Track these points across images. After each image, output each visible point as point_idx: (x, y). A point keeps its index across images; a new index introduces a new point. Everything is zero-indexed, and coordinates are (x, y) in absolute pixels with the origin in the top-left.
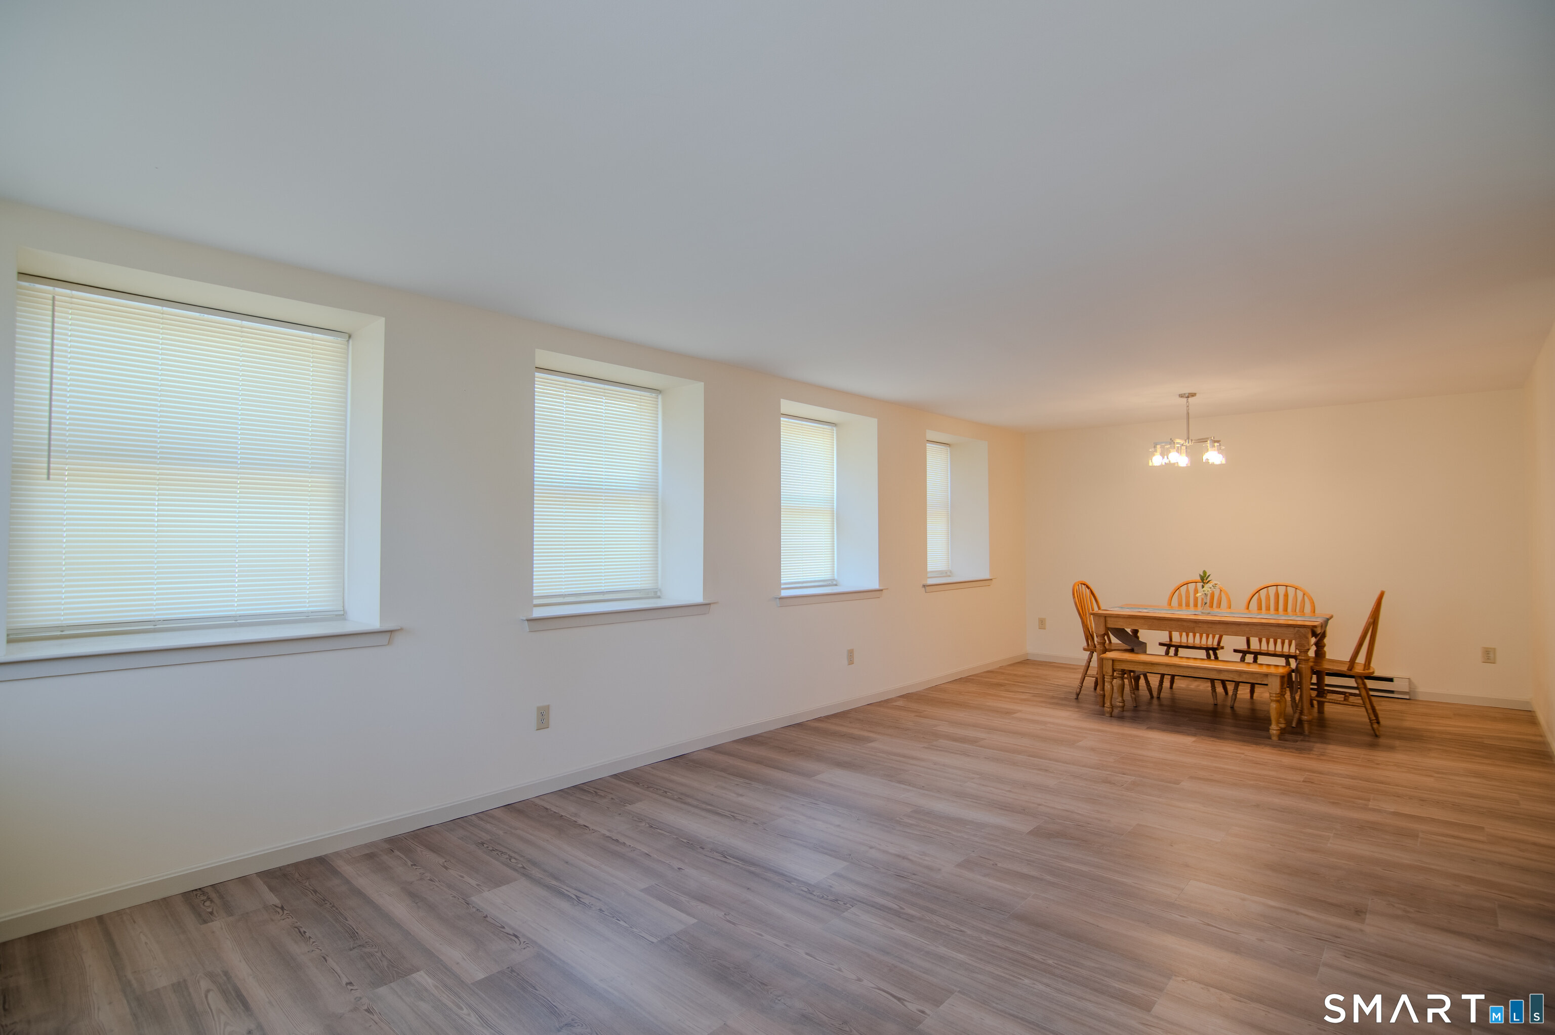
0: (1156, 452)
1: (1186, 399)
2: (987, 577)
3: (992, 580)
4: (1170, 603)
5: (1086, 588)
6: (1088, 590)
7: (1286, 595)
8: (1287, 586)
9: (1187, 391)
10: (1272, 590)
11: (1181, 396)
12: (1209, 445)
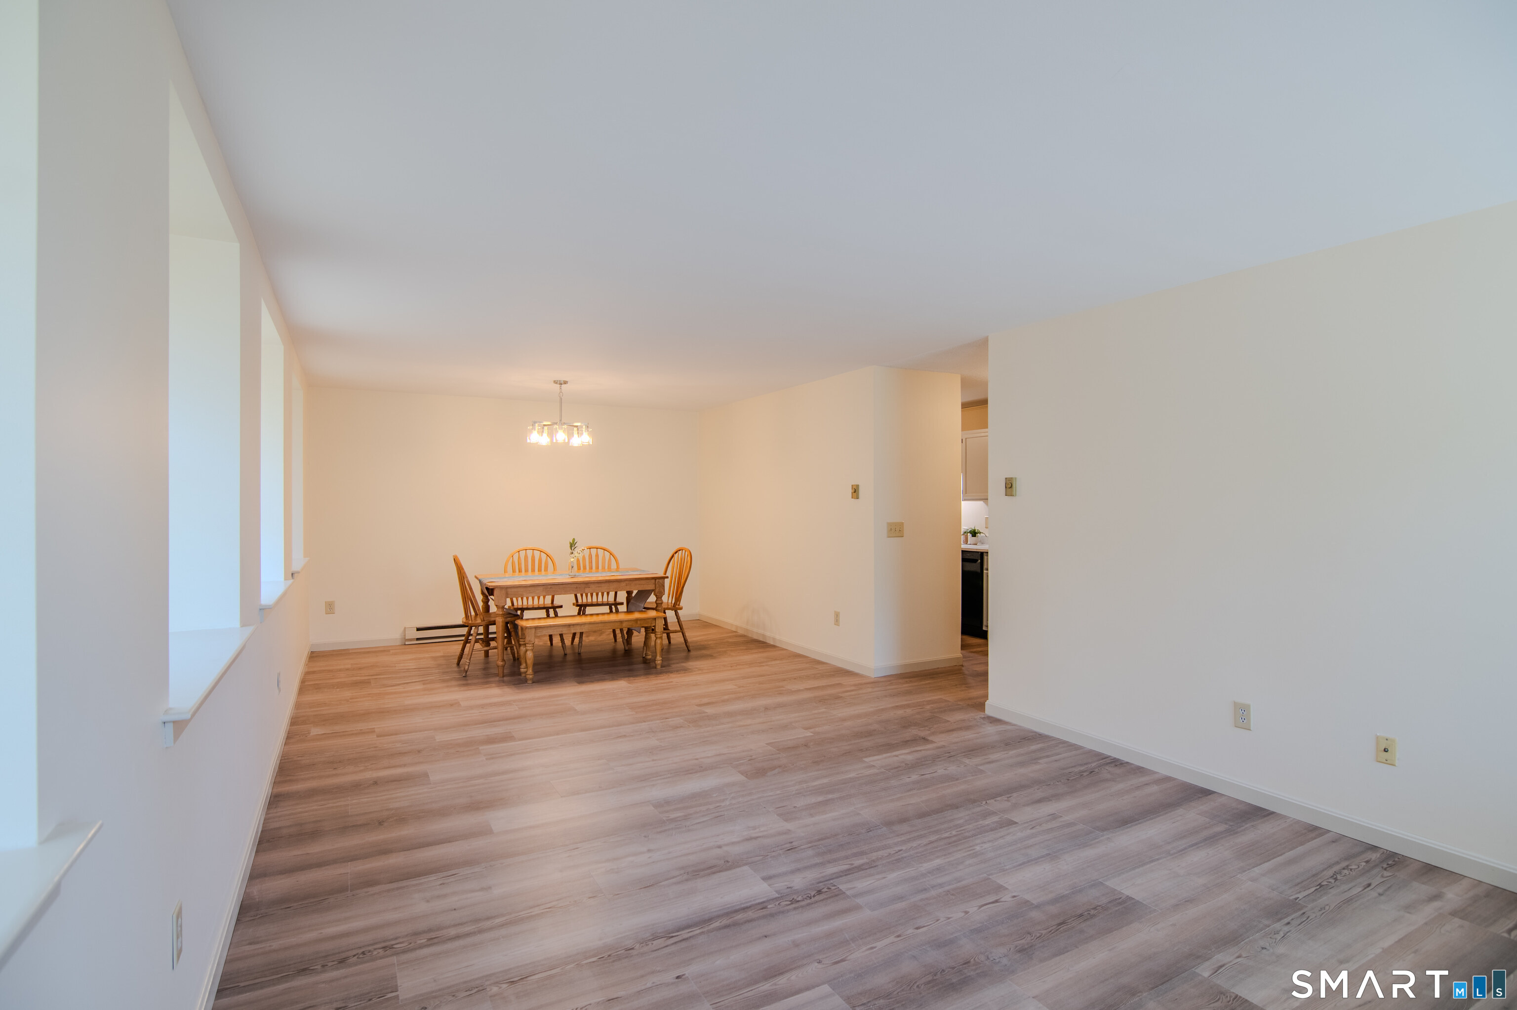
0: (535, 430)
1: (559, 385)
4: (505, 571)
7: (597, 556)
8: (597, 548)
9: (563, 379)
11: (555, 382)
12: (584, 430)
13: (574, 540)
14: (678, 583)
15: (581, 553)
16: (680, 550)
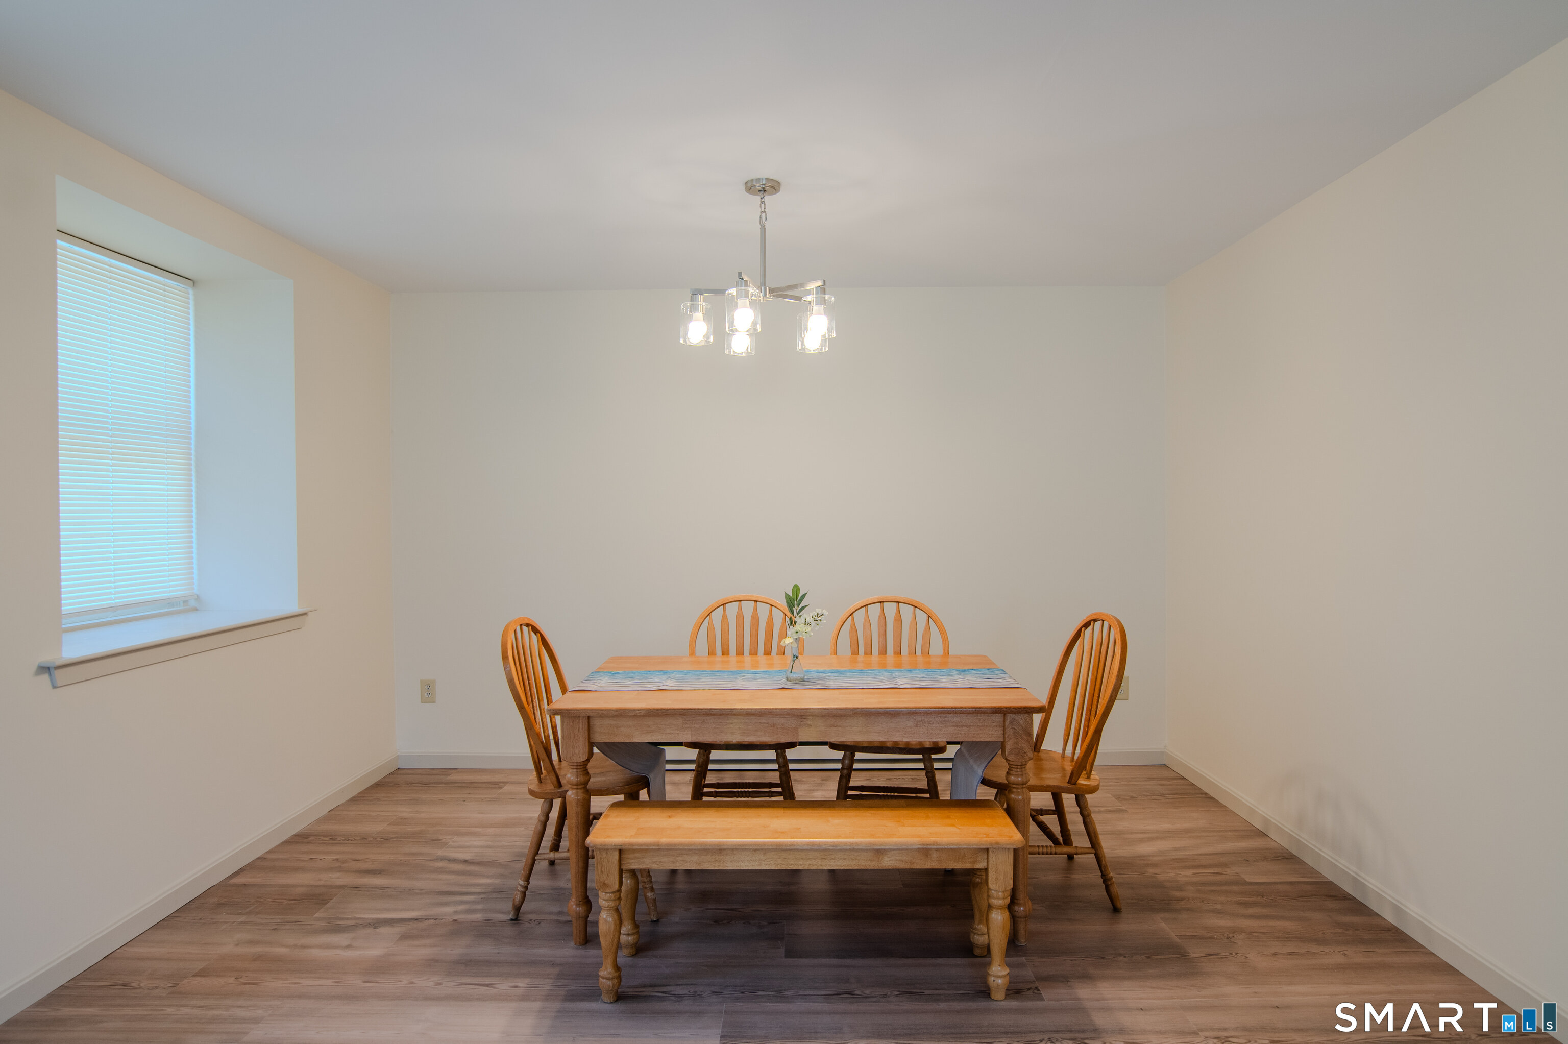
0: (696, 310)
1: (758, 198)
2: (294, 608)
3: (305, 614)
4: (692, 652)
5: (532, 634)
6: (534, 637)
7: (899, 619)
8: (898, 603)
10: (875, 610)
11: (751, 187)
13: (796, 589)
14: (1090, 711)
15: (813, 623)
16: (1095, 620)
